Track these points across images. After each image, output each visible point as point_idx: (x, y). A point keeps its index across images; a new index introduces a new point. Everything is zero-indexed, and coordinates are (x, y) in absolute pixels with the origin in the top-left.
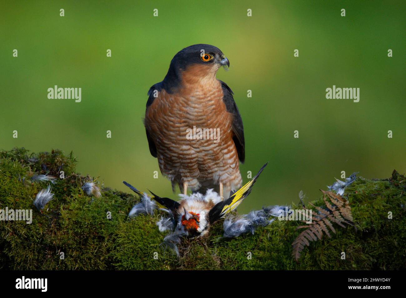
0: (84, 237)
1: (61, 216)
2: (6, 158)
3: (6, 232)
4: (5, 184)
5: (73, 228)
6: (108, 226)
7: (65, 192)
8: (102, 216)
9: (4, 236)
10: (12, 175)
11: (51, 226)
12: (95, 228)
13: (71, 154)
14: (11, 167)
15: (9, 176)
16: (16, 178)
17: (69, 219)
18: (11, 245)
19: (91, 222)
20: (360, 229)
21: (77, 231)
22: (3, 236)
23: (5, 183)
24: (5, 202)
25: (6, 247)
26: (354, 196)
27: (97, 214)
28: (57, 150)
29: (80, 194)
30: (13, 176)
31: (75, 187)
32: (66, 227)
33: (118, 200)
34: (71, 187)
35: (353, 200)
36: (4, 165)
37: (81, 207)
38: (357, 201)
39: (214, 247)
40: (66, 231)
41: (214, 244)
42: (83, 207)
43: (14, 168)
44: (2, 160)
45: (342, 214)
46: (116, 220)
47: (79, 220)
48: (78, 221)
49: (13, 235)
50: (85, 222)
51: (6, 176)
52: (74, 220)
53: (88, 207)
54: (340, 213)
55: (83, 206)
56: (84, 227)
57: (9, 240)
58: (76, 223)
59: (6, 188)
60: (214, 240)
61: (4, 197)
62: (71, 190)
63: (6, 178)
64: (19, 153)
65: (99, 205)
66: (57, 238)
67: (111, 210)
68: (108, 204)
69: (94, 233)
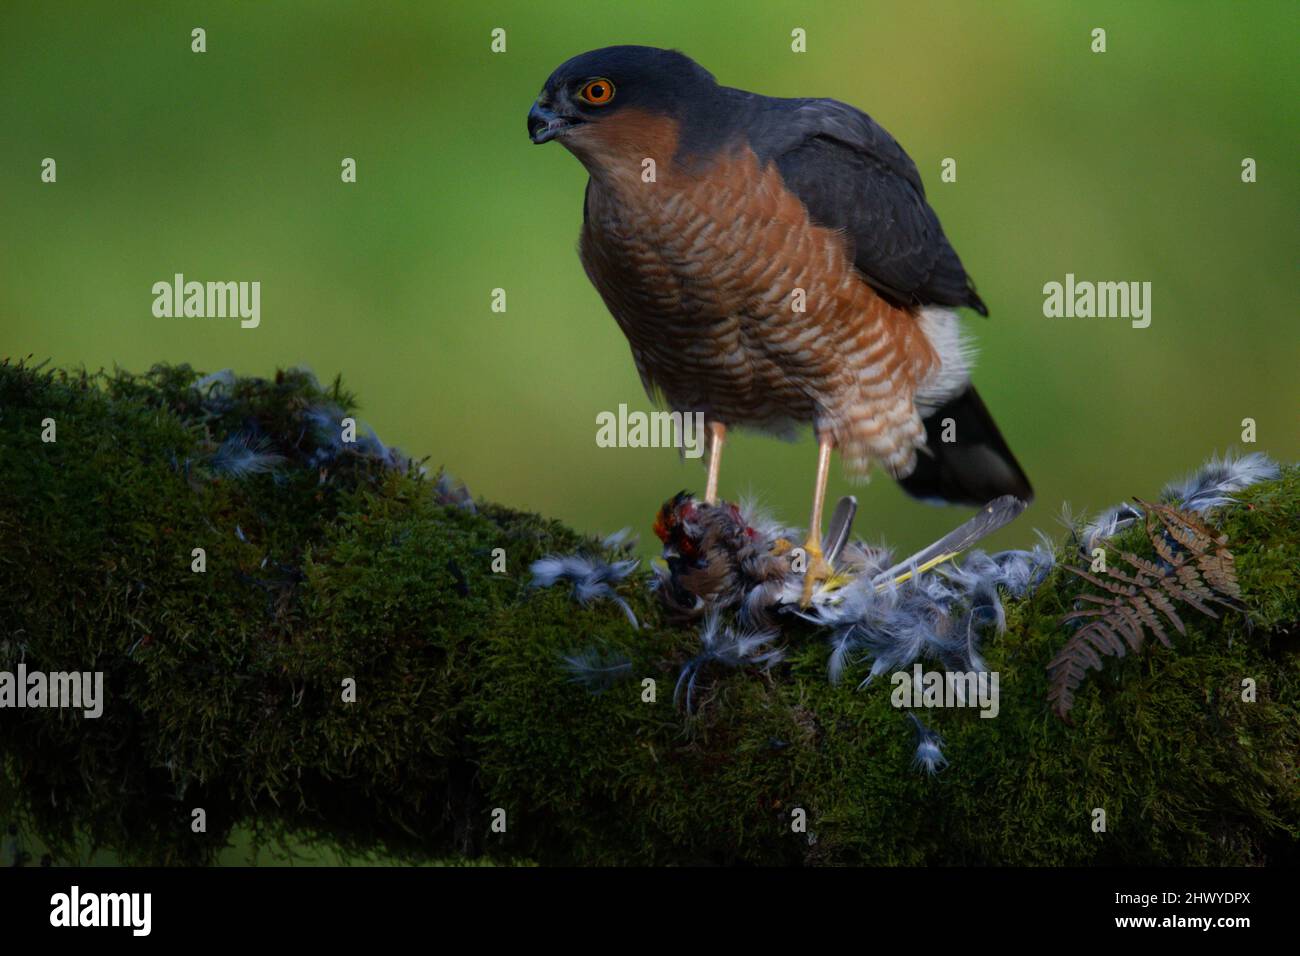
0: (379, 650)
1: (305, 584)
2: (129, 396)
3: (132, 635)
4: (128, 480)
5: (346, 621)
6: (456, 617)
7: (320, 506)
8: (438, 583)
9: (125, 647)
10: (149, 451)
11: (276, 615)
12: (415, 622)
13: (338, 382)
14: (148, 426)
15: (141, 457)
16: (161, 462)
17: (332, 593)
18: (147, 676)
19: (400, 603)
20: (1262, 624)
21: (357, 631)
22: (121, 646)
23: (127, 476)
24: (127, 538)
25: (132, 683)
26: (1244, 519)
27: (423, 576)
28: (292, 372)
29: (368, 513)
30: (154, 455)
31: (352, 489)
32: (322, 619)
33: (489, 531)
34: (340, 490)
35: (1239, 531)
36: (124, 418)
37: (371, 553)
38: (1253, 536)
39: (794, 683)
40: (320, 629)
41: (794, 671)
42: (376, 555)
43: (155, 428)
45: (1205, 576)
46: (483, 596)
47: (365, 598)
48: (361, 598)
49: (155, 645)
50: (384, 603)
51: (131, 455)
52: (347, 594)
53: (394, 554)
54: (1201, 572)
55: (376, 553)
56: (381, 617)
57: (142, 660)
58: (354, 604)
59: (131, 495)
60: (796, 659)
61: (126, 521)
62: (338, 499)
63: (130, 463)
64: (173, 381)
65: (427, 548)
66: (293, 652)
67: (466, 565)
68: (456, 545)
69: (413, 636)
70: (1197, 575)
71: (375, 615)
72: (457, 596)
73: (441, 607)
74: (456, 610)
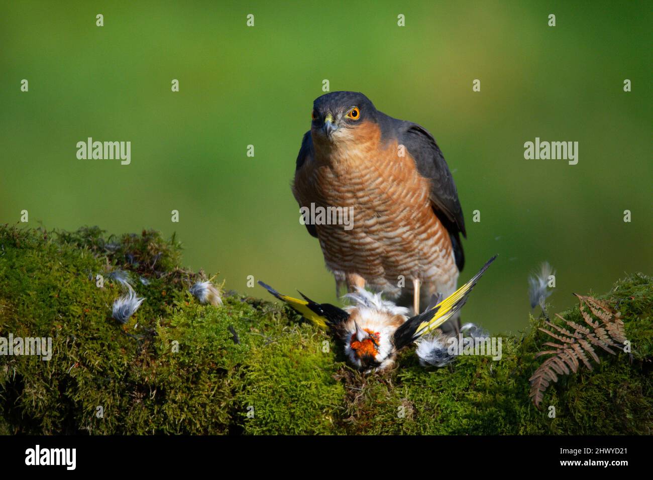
0: (194, 370)
1: (157, 337)
2: (68, 242)
3: (70, 363)
4: (68, 285)
5: (177, 356)
6: (233, 353)
7: (164, 298)
8: (223, 336)
9: (66, 369)
10: (78, 270)
11: (142, 353)
12: (212, 356)
13: (174, 236)
14: (78, 257)
15: (74, 273)
16: (84, 276)
17: (170, 341)
18: (77, 384)
19: (205, 347)
20: (638, 357)
21: (183, 361)
22: (64, 369)
23: (67, 283)
24: (67, 314)
25: (69, 387)
26: (629, 304)
27: (216, 333)
28: (150, 231)
29: (188, 301)
30: (80, 272)
31: (180, 289)
32: (165, 354)
33: (249, 310)
34: (174, 290)
35: (627, 310)
36: (66, 254)
37: (190, 322)
38: (633, 313)
39: (402, 387)
40: (164, 360)
41: (403, 381)
42: (192, 322)
43: (81, 259)
44: (63, 246)
45: (609, 333)
46: (246, 343)
47: (187, 344)
48: (184, 344)
49: (81, 367)
50: (196, 346)
51: (69, 272)
52: (178, 342)
53: (201, 322)
54: (607, 331)
56: (195, 354)
57: (75, 375)
58: (182, 347)
59: (69, 292)
60: (403, 375)
61: (67, 305)
62: (173, 294)
63: (69, 276)
64: (90, 235)
65: (218, 319)
66: (150, 372)
67: (237, 328)
68: (233, 318)
69: (211, 363)
70: (605, 333)
71: (192, 353)
72: (233, 343)
73: (224, 348)
74: (233, 350)
